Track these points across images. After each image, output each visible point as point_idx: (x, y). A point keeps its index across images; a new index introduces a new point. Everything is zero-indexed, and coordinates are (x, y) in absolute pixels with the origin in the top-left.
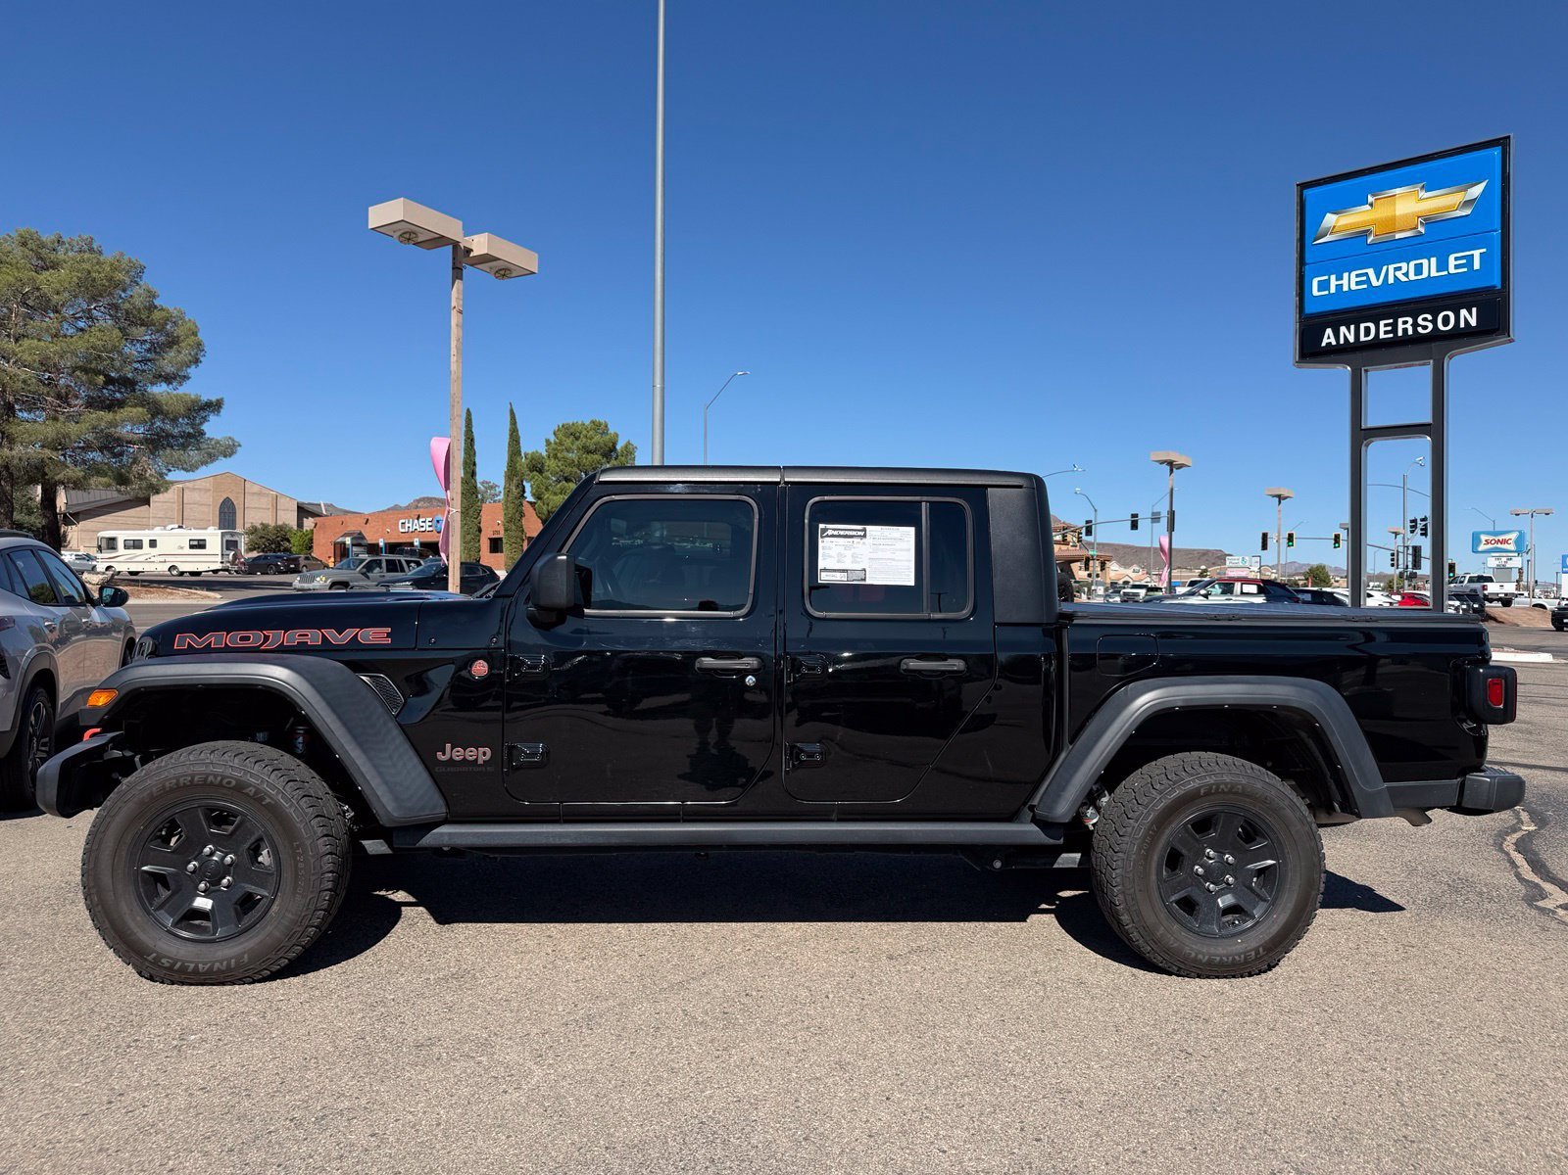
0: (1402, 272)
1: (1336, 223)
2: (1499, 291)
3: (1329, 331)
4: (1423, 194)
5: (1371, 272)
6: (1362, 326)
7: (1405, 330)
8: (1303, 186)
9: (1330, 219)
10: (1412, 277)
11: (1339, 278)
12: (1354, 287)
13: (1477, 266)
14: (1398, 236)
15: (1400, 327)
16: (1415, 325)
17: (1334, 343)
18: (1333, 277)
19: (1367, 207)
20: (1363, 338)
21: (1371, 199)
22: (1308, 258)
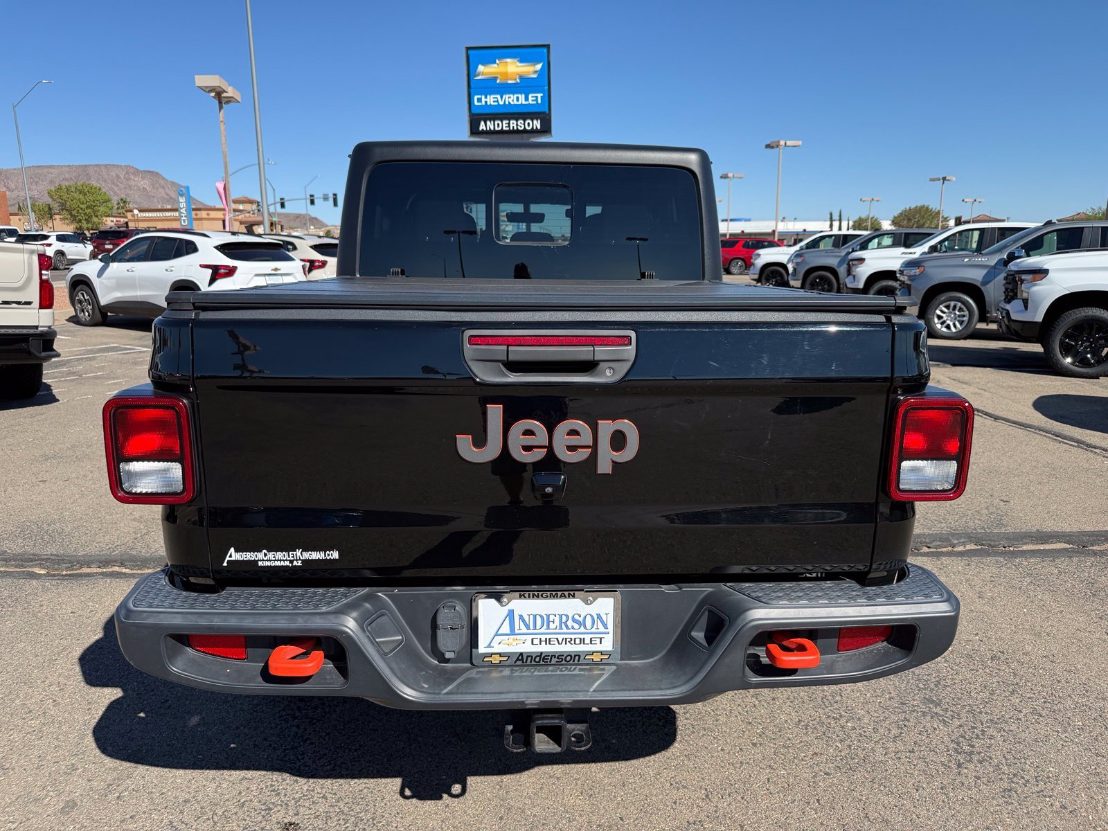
0: (511, 99)
1: (484, 70)
2: (548, 114)
3: (482, 123)
4: (518, 64)
5: (499, 96)
6: (496, 123)
7: (513, 127)
8: (468, 49)
9: (481, 68)
10: (515, 102)
11: (486, 97)
12: (492, 103)
13: (539, 102)
14: (510, 82)
15: (511, 126)
16: (517, 125)
17: (485, 129)
18: (483, 97)
19: (496, 65)
20: (497, 129)
21: (497, 61)
22: (472, 86)
